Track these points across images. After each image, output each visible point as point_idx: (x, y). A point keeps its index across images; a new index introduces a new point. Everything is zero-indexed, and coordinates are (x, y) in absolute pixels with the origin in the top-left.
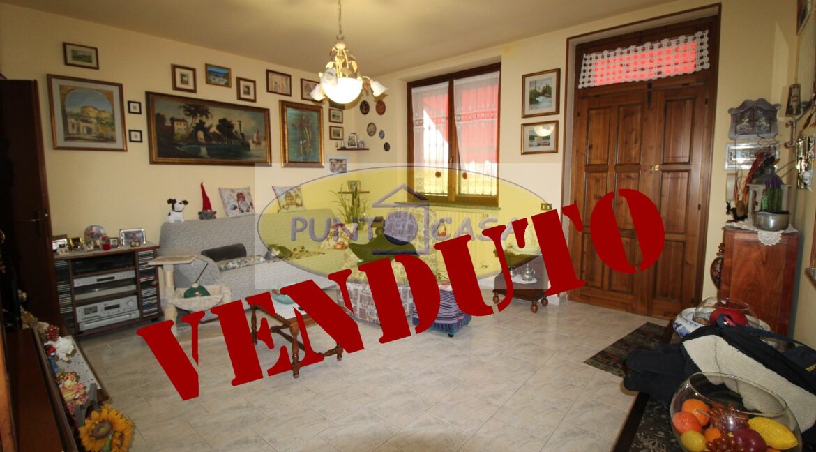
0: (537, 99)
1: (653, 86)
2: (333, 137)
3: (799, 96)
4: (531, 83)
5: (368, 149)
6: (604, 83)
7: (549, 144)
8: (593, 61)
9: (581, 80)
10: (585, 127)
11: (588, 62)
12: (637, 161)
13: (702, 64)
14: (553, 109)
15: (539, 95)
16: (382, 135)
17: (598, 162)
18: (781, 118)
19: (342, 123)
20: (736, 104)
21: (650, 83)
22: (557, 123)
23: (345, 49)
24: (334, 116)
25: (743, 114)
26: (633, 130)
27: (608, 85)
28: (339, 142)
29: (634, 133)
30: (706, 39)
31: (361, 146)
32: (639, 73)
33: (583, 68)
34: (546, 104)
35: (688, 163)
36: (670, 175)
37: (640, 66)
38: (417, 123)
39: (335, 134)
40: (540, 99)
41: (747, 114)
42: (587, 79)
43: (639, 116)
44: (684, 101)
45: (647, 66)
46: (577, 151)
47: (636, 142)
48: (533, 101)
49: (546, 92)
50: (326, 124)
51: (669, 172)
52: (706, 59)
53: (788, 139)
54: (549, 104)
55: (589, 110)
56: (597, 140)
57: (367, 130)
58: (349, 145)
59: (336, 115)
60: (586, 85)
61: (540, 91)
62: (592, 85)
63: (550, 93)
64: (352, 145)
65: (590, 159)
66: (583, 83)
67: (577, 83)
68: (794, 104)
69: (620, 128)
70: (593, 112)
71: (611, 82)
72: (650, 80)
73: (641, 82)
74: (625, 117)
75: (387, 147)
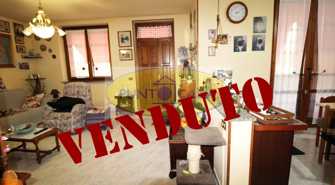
0: (124, 41)
1: (159, 40)
2: (19, 51)
3: (192, 46)
4: (121, 35)
5: (42, 58)
6: (145, 37)
7: (129, 57)
8: (141, 30)
9: (138, 36)
10: (140, 51)
11: (139, 30)
12: (156, 63)
13: (170, 35)
14: (130, 45)
15: (124, 39)
16: (50, 51)
17: (145, 63)
18: (189, 52)
19: (24, 44)
20: (179, 47)
21: (158, 39)
22: (131, 49)
23: (44, 13)
24: (19, 40)
25: (181, 50)
26: (154, 53)
27: (146, 38)
28: (23, 54)
29: (155, 54)
30: (171, 28)
31: (38, 56)
32: (155, 35)
33: (138, 32)
34: (127, 43)
35: (169, 63)
36: (166, 67)
37: (155, 33)
38: (70, 46)
39: (20, 50)
40: (125, 41)
41: (182, 50)
42: (139, 36)
43: (156, 49)
44: (167, 45)
45: (157, 33)
46: (139, 60)
47: (156, 57)
48: (122, 41)
49: (127, 38)
50: (14, 44)
51: (165, 66)
52: (171, 34)
53: (190, 57)
54: (128, 43)
55: (141, 46)
56: (145, 56)
57: (41, 48)
58: (30, 55)
59: (20, 40)
60: (139, 37)
61: (125, 38)
62: (141, 37)
63: (128, 39)
64: (32, 56)
65: (143, 62)
66: (138, 37)
67: (136, 36)
68: (191, 48)
69: (151, 52)
70: (142, 47)
71: (147, 37)
72: (158, 38)
73: (155, 38)
74: (152, 49)
75: (54, 57)
